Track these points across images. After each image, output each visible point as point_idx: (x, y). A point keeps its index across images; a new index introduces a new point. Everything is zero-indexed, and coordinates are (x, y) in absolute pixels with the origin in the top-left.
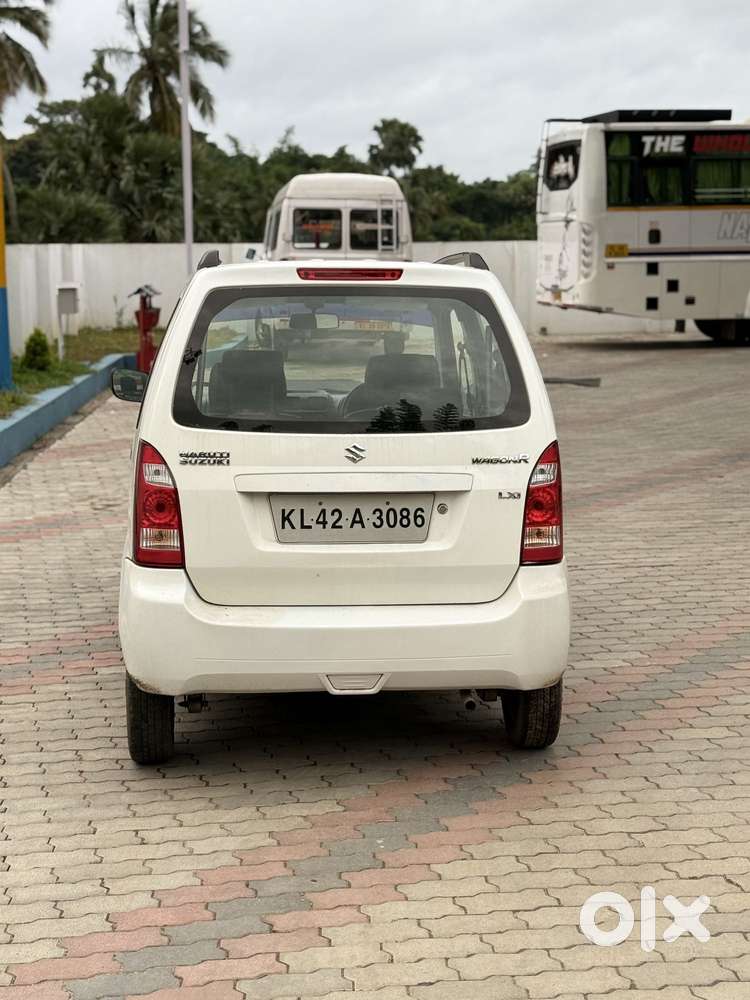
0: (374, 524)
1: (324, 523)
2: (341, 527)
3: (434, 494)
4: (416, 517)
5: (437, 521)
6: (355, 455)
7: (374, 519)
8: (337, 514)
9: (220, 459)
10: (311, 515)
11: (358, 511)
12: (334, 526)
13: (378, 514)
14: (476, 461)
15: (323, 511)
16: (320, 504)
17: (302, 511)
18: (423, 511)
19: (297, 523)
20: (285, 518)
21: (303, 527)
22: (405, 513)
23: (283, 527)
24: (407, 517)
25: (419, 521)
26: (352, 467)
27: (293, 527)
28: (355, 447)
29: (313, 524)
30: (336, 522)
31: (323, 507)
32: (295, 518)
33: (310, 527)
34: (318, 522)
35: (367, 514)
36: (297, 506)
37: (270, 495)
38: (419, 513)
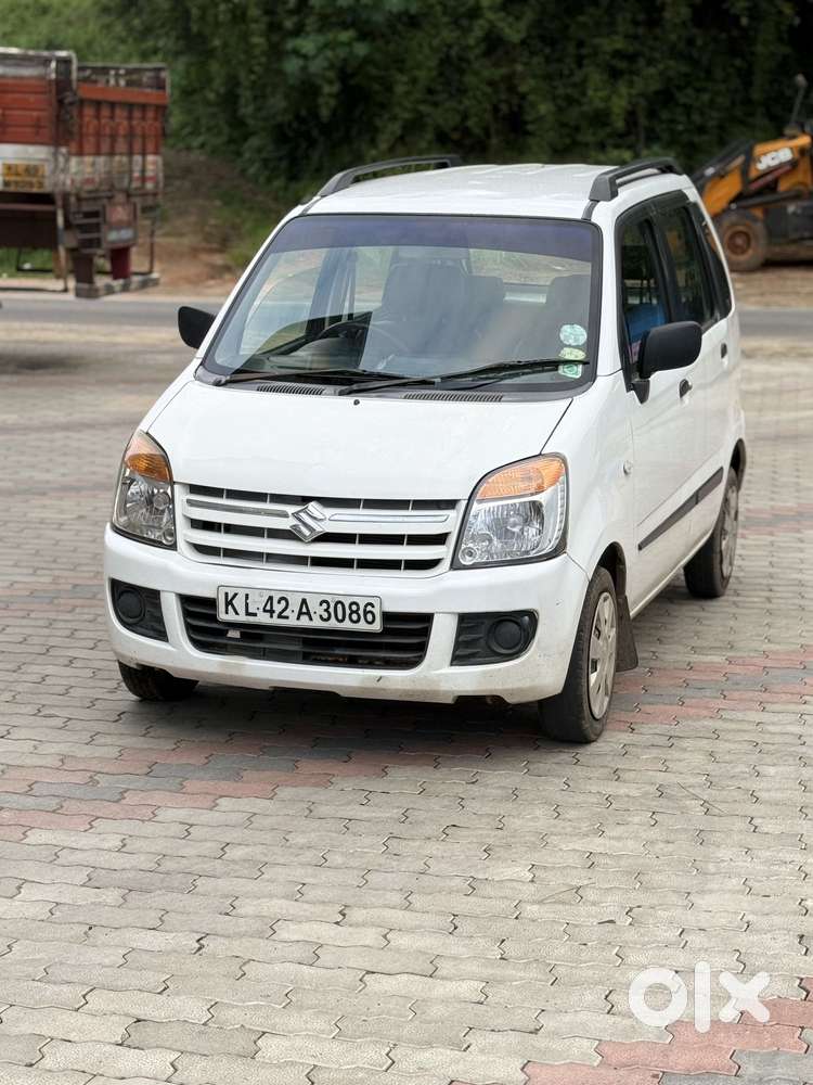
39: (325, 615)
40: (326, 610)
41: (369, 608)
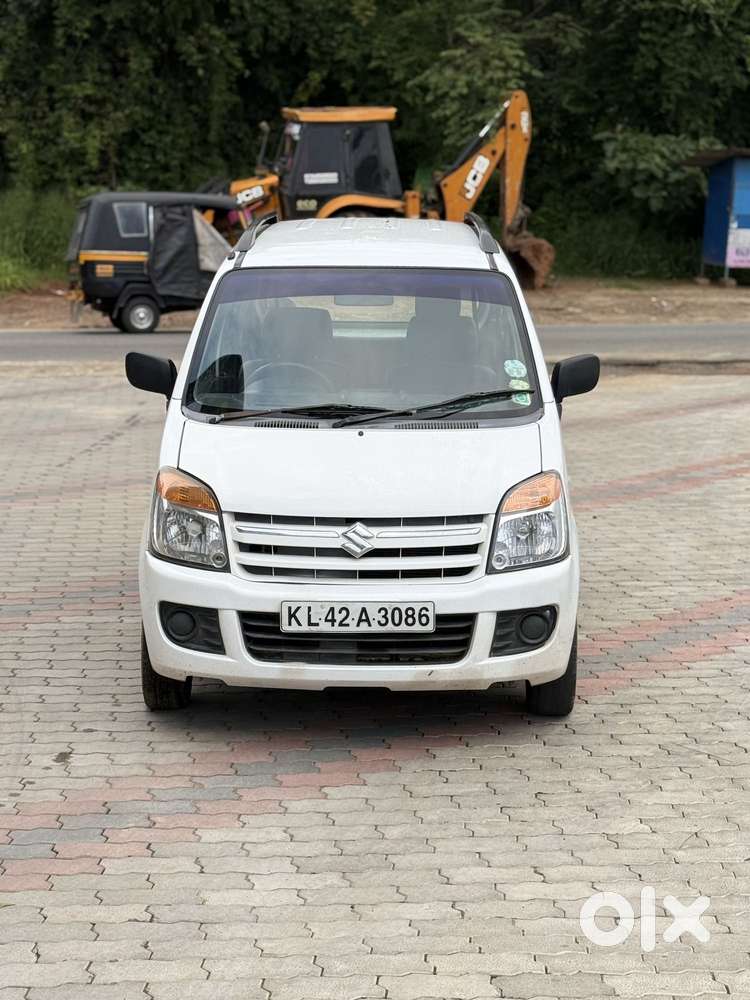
39: (383, 621)
40: (385, 616)
41: (424, 612)
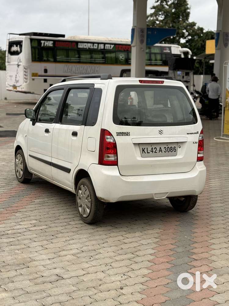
0: (164, 151)
1: (153, 151)
2: (157, 152)
3: (177, 142)
4: (174, 149)
5: (179, 150)
6: (161, 132)
7: (164, 150)
8: (155, 149)
9: (127, 134)
10: (150, 149)
11: (160, 148)
12: (155, 152)
13: (165, 148)
14: (188, 134)
15: (152, 148)
16: (151, 146)
17: (147, 148)
18: (175, 147)
19: (146, 152)
20: (143, 150)
21: (148, 153)
22: (171, 148)
23: (143, 153)
24: (172, 149)
25: (175, 150)
26: (160, 136)
27: (145, 153)
28: (161, 130)
29: (150, 152)
30: (155, 151)
31: (152, 147)
32: (146, 150)
33: (149, 153)
34: (151, 151)
35: (163, 149)
36: (145, 147)
37: (139, 144)
38: (175, 148)
